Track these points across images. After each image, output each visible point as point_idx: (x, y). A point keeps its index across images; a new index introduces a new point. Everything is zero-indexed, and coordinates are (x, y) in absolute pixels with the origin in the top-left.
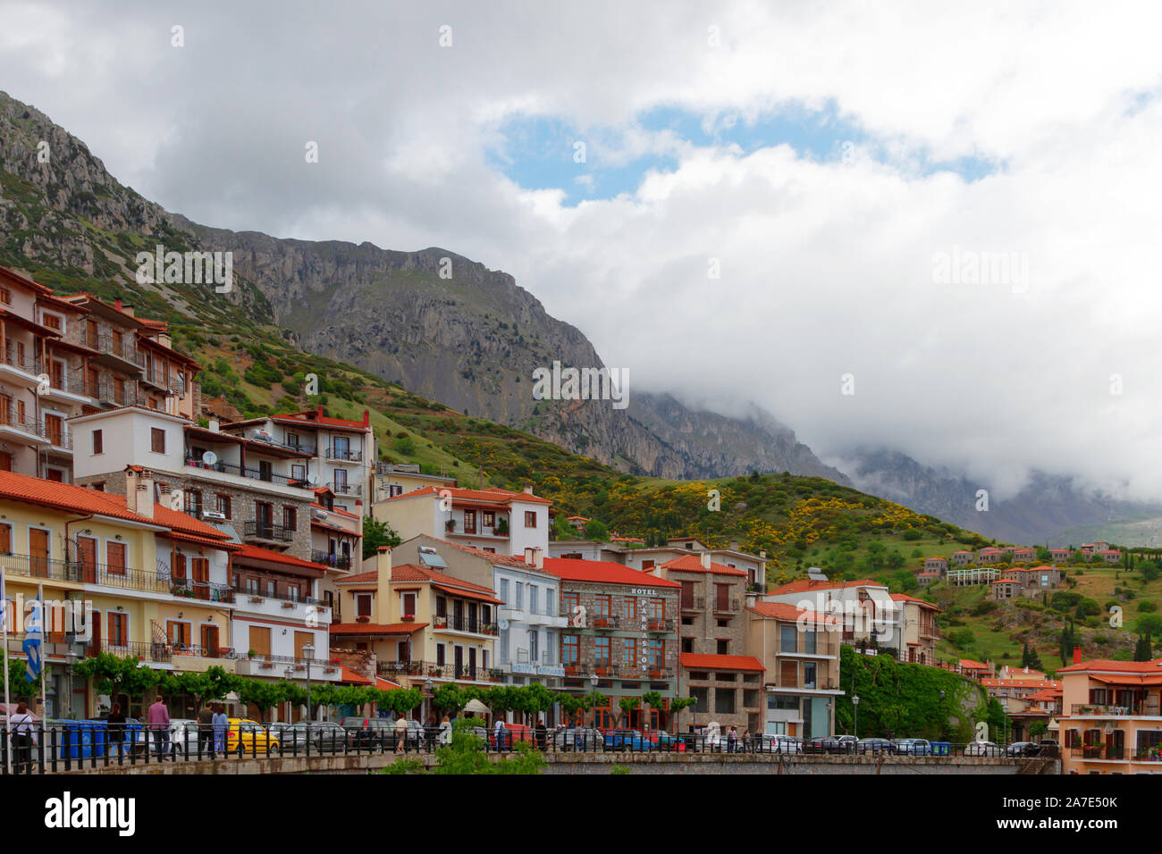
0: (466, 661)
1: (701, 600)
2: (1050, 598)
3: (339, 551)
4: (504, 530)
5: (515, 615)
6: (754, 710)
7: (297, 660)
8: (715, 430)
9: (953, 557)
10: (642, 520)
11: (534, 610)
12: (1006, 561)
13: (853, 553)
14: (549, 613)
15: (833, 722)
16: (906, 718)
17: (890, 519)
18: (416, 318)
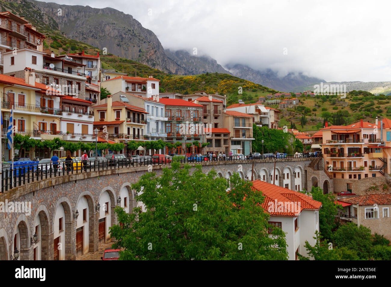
0: (136, 133)
1: (209, 111)
2: (296, 108)
3: (93, 97)
4: (145, 90)
5: (152, 117)
6: (227, 146)
7: (83, 134)
8: (193, 61)
9: (267, 96)
10: (174, 88)
11: (157, 116)
12: (282, 97)
13: (237, 96)
14: (162, 116)
15: (251, 148)
16: (273, 146)
17: (248, 85)
18: (103, 28)
